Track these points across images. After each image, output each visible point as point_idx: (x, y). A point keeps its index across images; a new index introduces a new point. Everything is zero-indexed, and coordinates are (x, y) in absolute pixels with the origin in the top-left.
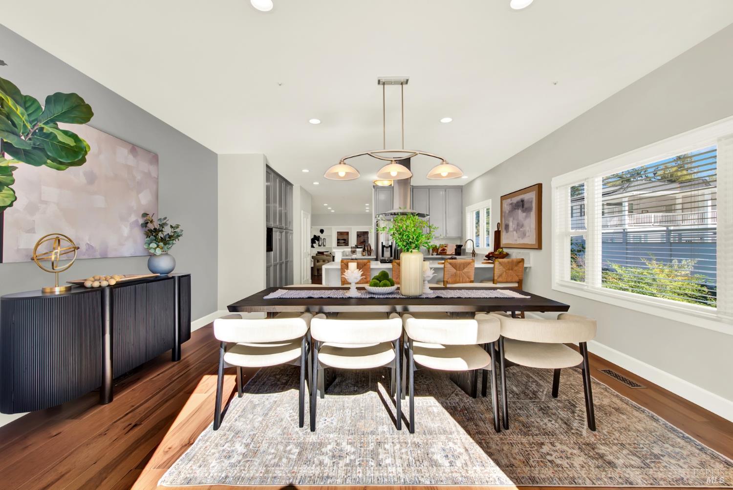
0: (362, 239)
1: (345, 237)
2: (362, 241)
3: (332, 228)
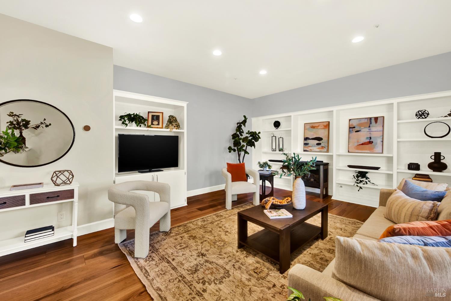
0: (363, 136)
1: (321, 133)
2: (364, 140)
3: (291, 116)
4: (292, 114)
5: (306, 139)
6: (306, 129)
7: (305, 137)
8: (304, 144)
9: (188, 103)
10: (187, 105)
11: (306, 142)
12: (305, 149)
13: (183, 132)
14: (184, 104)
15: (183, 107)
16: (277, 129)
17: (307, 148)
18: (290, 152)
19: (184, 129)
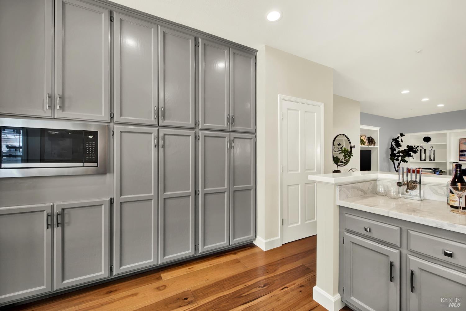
3: (446, 133)
4: (448, 132)
5: (461, 151)
6: (462, 143)
7: (461, 149)
8: (460, 155)
9: (380, 128)
10: (380, 129)
11: (461, 153)
12: (461, 159)
13: (377, 148)
14: (377, 129)
15: (377, 131)
16: (427, 143)
17: (464, 158)
18: (445, 162)
19: (377, 145)
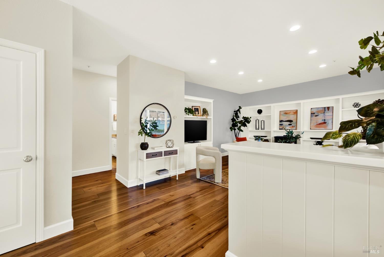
1: (292, 117)
2: (320, 121)
4: (272, 105)
5: (281, 121)
6: (281, 115)
8: (280, 125)
10: (213, 101)
12: (281, 128)
13: (209, 118)
16: (260, 115)
18: (270, 130)
19: (211, 116)
